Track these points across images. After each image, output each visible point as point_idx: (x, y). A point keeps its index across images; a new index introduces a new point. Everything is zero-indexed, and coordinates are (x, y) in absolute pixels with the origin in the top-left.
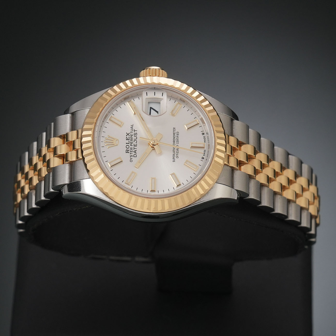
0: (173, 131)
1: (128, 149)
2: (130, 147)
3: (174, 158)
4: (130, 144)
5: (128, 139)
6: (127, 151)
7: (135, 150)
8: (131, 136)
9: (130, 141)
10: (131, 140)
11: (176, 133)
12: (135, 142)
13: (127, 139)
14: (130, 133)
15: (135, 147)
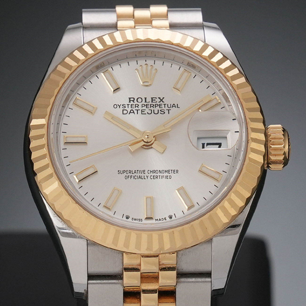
0: (172, 170)
1: (135, 101)
2: (140, 104)
3: (124, 171)
4: (146, 104)
5: (153, 101)
6: (133, 99)
7: (136, 112)
8: (160, 105)
9: (151, 103)
10: (152, 105)
11: (169, 175)
12: (150, 112)
13: (153, 99)
14: (164, 103)
15: (140, 112)
